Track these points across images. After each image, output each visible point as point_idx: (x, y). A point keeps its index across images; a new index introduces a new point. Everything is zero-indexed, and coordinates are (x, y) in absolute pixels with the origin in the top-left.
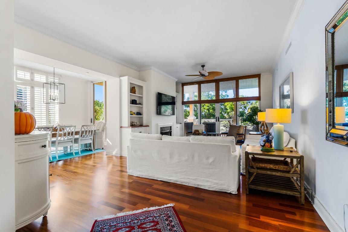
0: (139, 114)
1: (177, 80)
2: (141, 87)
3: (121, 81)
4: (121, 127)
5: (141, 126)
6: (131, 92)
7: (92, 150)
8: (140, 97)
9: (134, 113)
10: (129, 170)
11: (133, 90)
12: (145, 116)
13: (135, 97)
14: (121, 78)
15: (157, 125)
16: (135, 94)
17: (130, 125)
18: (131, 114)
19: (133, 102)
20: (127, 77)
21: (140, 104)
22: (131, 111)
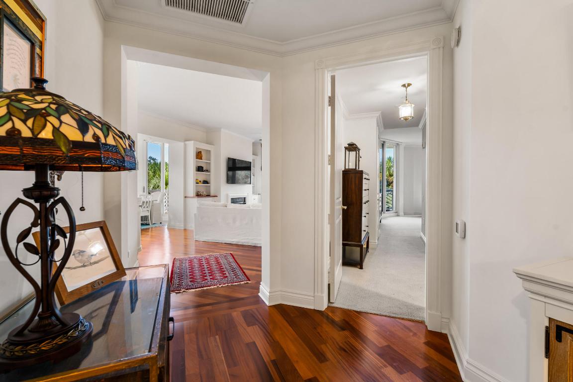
0: (206, 182)
1: (253, 141)
2: (208, 152)
3: (185, 145)
4: (185, 197)
5: (208, 196)
6: (197, 158)
7: (149, 224)
8: (207, 162)
9: (200, 181)
10: (196, 235)
11: (199, 155)
12: (212, 185)
13: (202, 163)
14: (187, 142)
15: (227, 195)
16: (201, 159)
17: (195, 195)
18: (197, 183)
19: (200, 169)
20: (192, 142)
21: (207, 171)
22: (197, 180)
